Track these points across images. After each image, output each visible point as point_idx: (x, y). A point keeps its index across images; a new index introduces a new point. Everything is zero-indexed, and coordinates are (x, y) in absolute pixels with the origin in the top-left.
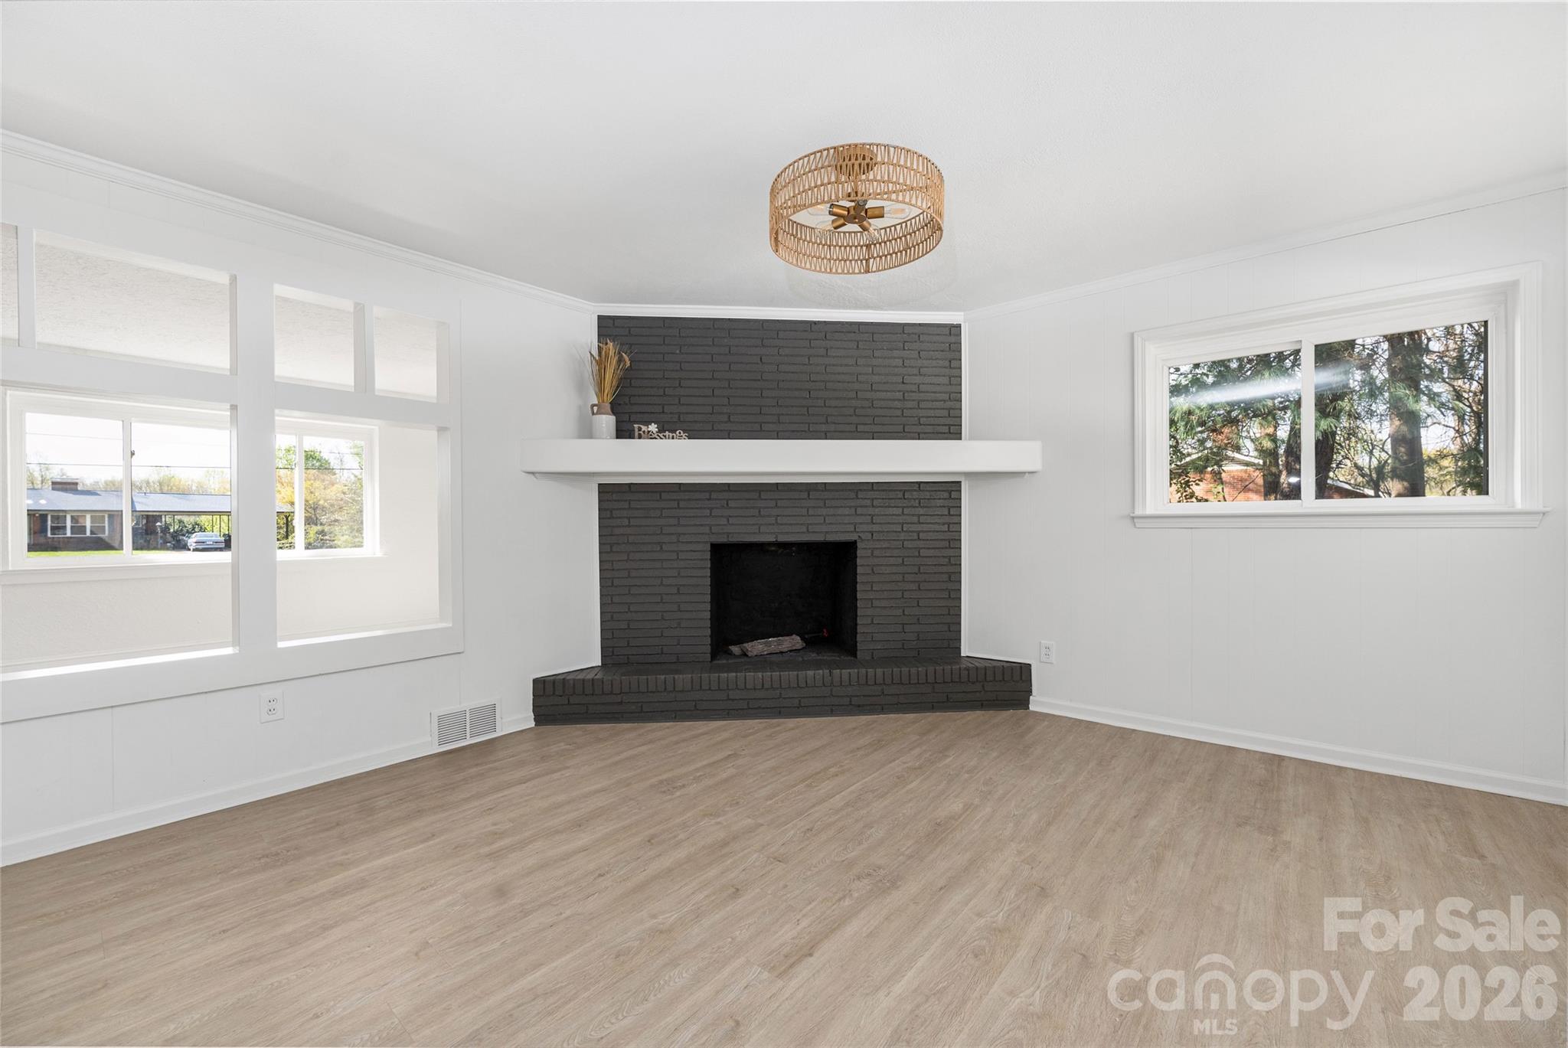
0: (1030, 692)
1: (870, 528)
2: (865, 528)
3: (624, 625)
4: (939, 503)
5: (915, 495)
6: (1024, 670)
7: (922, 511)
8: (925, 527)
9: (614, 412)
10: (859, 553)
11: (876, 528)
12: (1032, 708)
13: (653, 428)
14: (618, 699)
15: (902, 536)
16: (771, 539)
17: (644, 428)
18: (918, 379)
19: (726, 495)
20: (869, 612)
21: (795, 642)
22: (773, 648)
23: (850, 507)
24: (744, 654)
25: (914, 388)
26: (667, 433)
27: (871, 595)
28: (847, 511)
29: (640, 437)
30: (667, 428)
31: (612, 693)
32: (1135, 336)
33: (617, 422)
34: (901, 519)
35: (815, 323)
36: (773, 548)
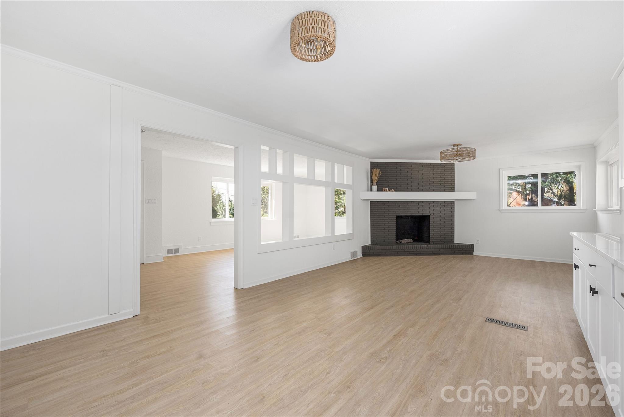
0: (473, 251)
1: (433, 212)
2: (431, 212)
3: (376, 235)
4: (449, 206)
5: (444, 204)
6: (472, 246)
7: (445, 208)
8: (446, 212)
9: (377, 185)
10: (430, 218)
11: (434, 212)
12: (474, 255)
13: (387, 189)
14: (380, 251)
15: (441, 214)
16: (410, 215)
17: (385, 189)
18: (444, 177)
19: (399, 204)
20: (433, 232)
21: (410, 240)
22: (407, 242)
23: (428, 207)
24: (401, 243)
25: (443, 178)
26: (390, 190)
27: (433, 228)
28: (427, 208)
29: (384, 191)
30: (390, 189)
31: (379, 250)
32: (500, 170)
33: (377, 186)
34: (440, 210)
35: (420, 163)
36: (404, 217)
